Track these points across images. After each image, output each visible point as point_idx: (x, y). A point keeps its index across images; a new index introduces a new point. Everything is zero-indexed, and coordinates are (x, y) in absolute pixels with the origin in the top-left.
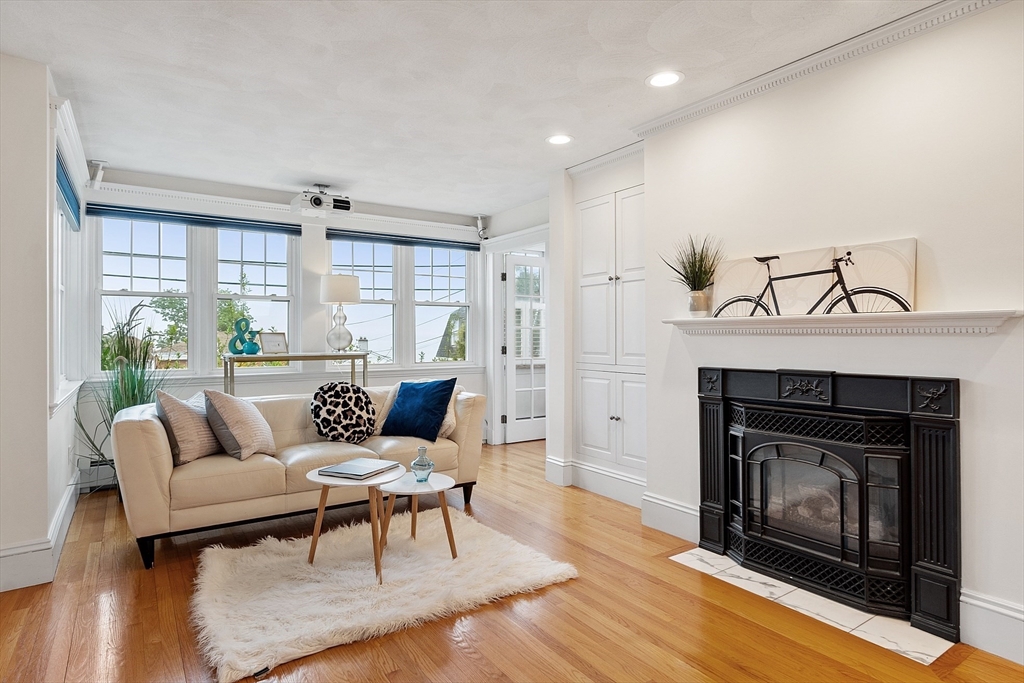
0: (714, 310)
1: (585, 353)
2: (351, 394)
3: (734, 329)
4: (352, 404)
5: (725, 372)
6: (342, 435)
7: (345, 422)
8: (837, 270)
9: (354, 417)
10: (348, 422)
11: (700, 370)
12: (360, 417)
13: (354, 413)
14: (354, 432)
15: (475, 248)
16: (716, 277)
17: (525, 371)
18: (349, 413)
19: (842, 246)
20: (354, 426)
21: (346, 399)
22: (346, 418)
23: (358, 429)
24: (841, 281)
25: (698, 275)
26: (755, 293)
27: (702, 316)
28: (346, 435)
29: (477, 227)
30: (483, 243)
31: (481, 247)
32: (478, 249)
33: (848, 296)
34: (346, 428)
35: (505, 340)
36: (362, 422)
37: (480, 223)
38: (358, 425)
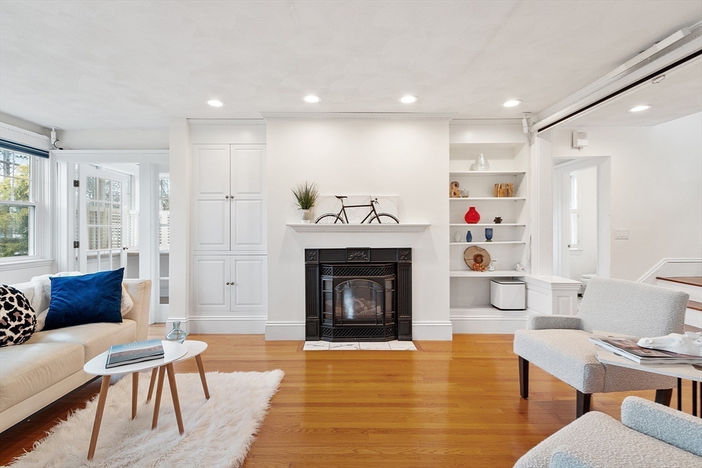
0: (315, 220)
1: (201, 244)
2: (9, 295)
3: (325, 229)
4: (15, 304)
5: (319, 250)
6: (11, 338)
7: (13, 324)
8: (372, 205)
9: (23, 317)
10: (17, 323)
11: (306, 250)
12: (28, 316)
13: (21, 313)
14: (25, 333)
15: (45, 155)
16: (316, 203)
17: (94, 260)
18: (17, 314)
19: (374, 195)
20: (24, 326)
21: (8, 300)
22: (13, 319)
23: (27, 329)
24: (374, 210)
25: (306, 201)
26: (336, 213)
27: (308, 223)
28: (16, 337)
29: (50, 136)
30: (53, 152)
31: (50, 154)
32: (47, 156)
33: (377, 216)
34: (15, 330)
35: (77, 236)
36: (30, 321)
37: (53, 135)
38: (27, 324)
